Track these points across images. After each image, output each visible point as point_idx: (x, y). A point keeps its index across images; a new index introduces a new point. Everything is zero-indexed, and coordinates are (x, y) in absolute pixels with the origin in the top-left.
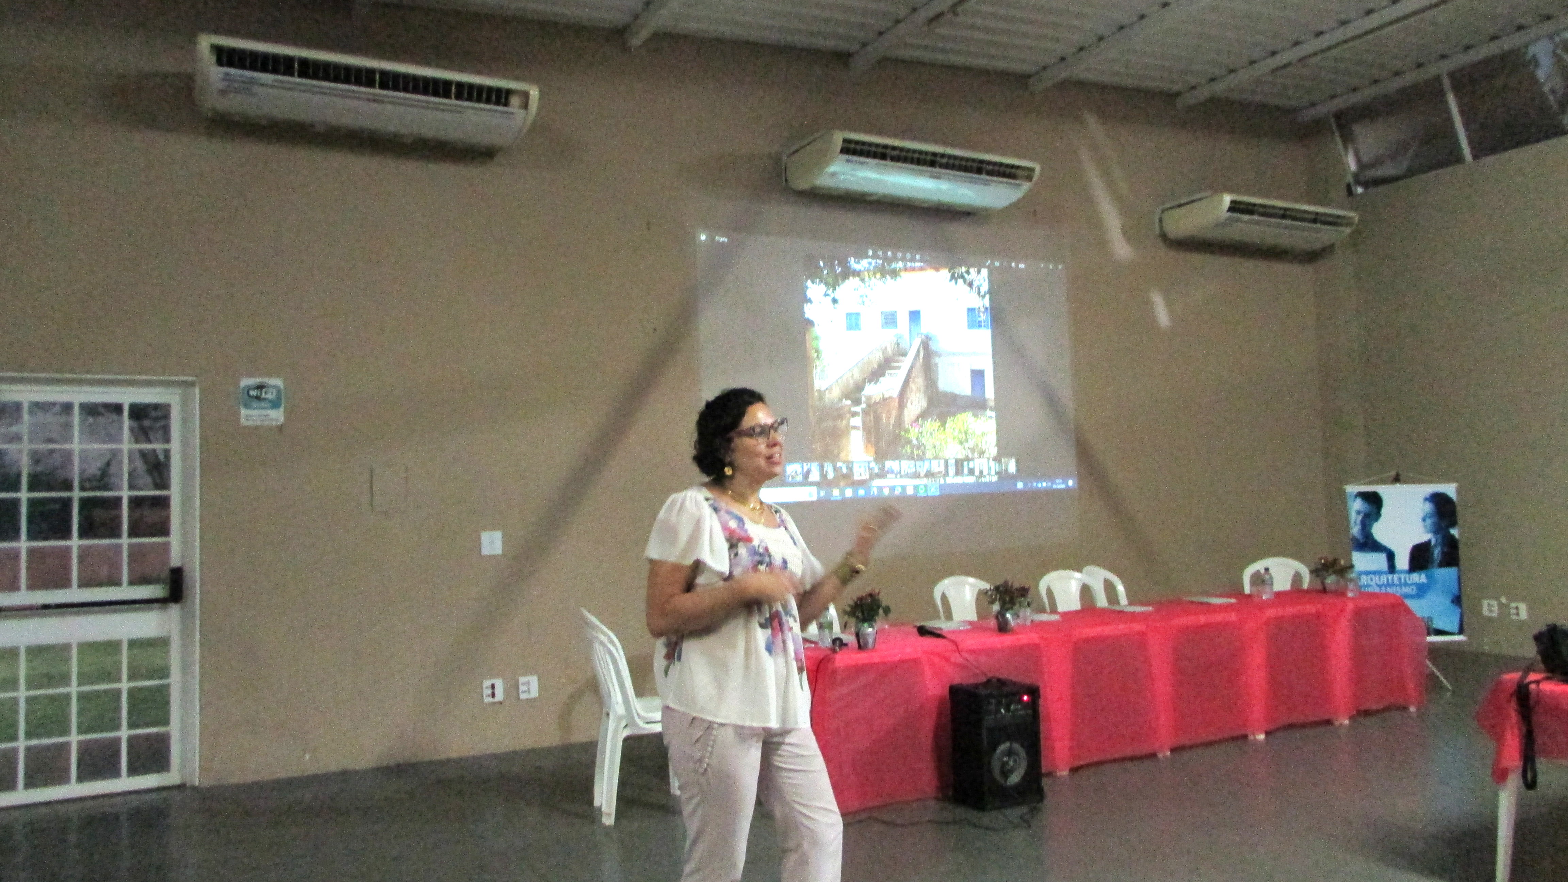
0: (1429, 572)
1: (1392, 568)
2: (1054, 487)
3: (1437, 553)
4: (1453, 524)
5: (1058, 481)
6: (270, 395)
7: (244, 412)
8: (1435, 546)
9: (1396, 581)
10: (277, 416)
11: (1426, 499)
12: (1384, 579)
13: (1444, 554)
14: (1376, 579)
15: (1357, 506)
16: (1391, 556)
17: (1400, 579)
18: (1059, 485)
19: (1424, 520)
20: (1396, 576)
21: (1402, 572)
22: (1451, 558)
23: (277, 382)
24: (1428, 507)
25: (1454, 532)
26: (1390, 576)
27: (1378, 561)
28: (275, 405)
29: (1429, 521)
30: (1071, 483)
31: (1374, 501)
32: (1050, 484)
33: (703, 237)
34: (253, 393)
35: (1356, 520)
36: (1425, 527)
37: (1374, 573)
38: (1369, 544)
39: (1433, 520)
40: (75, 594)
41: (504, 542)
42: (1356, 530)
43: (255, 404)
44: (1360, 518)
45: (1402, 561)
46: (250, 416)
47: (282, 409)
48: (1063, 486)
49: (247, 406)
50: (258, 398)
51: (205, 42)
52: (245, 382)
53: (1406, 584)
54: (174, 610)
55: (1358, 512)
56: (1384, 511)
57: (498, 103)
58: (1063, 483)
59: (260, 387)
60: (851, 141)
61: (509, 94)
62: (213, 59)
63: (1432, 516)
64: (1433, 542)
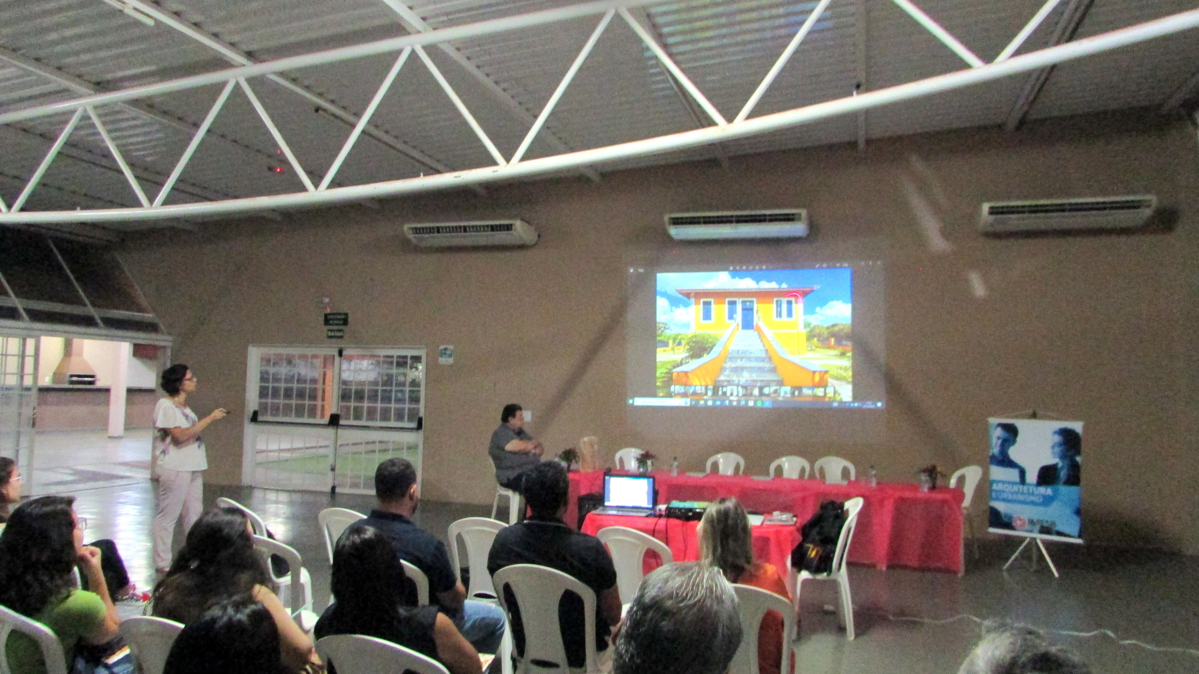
0: (1056, 487)
1: (1023, 481)
2: (865, 406)
3: (1063, 474)
4: (1078, 453)
5: (867, 403)
6: (448, 352)
7: (440, 359)
8: (1062, 468)
9: (1025, 491)
10: (451, 361)
11: (1055, 433)
12: (1015, 488)
13: (1069, 476)
14: (1008, 488)
15: (997, 433)
16: (1022, 473)
17: (1028, 490)
18: (869, 405)
19: (1053, 447)
20: (1025, 488)
21: (1030, 485)
22: (1074, 479)
23: (451, 347)
24: (1057, 438)
25: (1078, 459)
26: (1021, 487)
27: (1013, 474)
28: (450, 356)
29: (1057, 450)
30: (879, 404)
31: (1011, 432)
33: (632, 271)
34: (443, 352)
35: (996, 444)
36: (1053, 453)
37: (1009, 483)
38: (1005, 461)
39: (1060, 449)
40: (393, 424)
41: (532, 416)
42: (996, 450)
43: (444, 356)
44: (1000, 442)
45: (1032, 477)
46: (442, 360)
47: (452, 358)
48: (872, 406)
49: (441, 356)
50: (445, 353)
51: (406, 227)
52: (442, 347)
53: (1033, 494)
54: (421, 433)
55: (999, 438)
56: (1019, 439)
57: (506, 230)
58: (873, 404)
59: (446, 349)
60: (674, 219)
61: (511, 225)
62: (411, 232)
63: (1060, 445)
64: (1060, 465)
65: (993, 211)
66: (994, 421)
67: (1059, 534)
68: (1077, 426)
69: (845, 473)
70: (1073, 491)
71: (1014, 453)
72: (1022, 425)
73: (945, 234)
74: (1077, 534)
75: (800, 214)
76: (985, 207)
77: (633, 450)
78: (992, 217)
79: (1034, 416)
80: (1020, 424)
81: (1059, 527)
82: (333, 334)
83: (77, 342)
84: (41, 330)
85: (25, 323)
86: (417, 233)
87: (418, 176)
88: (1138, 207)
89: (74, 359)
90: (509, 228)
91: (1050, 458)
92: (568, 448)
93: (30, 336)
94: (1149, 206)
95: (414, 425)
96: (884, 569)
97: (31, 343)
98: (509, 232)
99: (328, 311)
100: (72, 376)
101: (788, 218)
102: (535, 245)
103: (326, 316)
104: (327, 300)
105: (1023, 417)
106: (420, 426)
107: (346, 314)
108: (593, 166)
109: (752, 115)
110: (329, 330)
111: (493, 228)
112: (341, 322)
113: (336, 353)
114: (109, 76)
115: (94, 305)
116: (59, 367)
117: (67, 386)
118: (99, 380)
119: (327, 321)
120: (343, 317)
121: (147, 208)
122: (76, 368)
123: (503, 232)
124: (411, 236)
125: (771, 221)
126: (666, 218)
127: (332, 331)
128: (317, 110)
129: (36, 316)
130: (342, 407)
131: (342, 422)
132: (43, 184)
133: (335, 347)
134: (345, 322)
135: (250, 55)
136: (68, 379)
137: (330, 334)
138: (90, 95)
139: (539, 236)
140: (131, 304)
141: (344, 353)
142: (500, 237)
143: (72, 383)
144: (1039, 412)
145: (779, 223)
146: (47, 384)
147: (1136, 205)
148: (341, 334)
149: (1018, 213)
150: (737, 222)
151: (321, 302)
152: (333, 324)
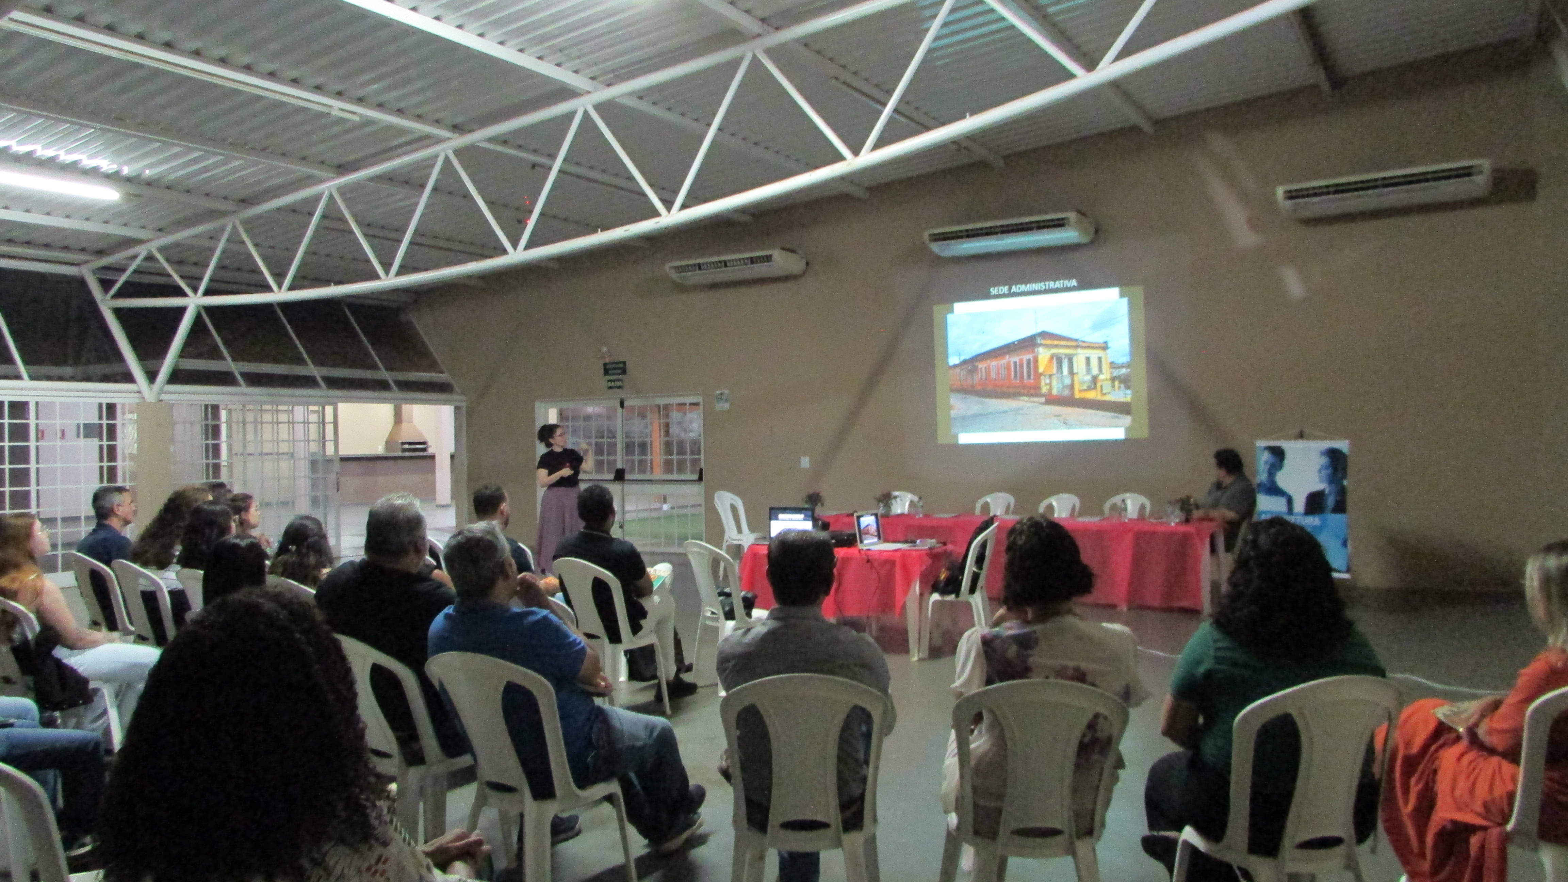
0: (1324, 516)
1: (1291, 507)
3: (1331, 501)
4: (1344, 476)
6: (724, 397)
7: (717, 405)
8: (1330, 494)
10: (727, 406)
11: (1322, 454)
13: (1336, 502)
15: (1266, 457)
16: (1290, 501)
19: (1320, 471)
21: (1298, 514)
22: (1340, 507)
23: (727, 392)
24: (1324, 460)
25: (1345, 482)
28: (726, 400)
29: (1324, 473)
31: (1278, 454)
34: (720, 397)
35: (1264, 469)
36: (1320, 477)
38: (1274, 490)
39: (1327, 472)
40: (675, 476)
41: (810, 461)
42: (1264, 477)
43: (721, 401)
44: (1267, 467)
46: (719, 406)
47: (728, 403)
49: (718, 402)
50: (721, 399)
51: (668, 266)
52: (718, 392)
54: (702, 485)
55: (1266, 463)
56: (1287, 462)
57: (768, 261)
59: (722, 394)
60: (935, 235)
61: (771, 256)
62: (673, 271)
63: (1327, 467)
64: (1327, 491)
65: (1291, 195)
66: (1261, 443)
68: (1343, 445)
71: (1282, 479)
72: (1290, 447)
73: (1253, 224)
74: (1344, 568)
75: (1068, 219)
76: (1280, 191)
78: (1287, 203)
79: (1301, 436)
80: (1287, 445)
82: (613, 384)
83: (405, 407)
84: (337, 397)
85: (323, 391)
86: (680, 272)
87: (596, 232)
88: (1469, 175)
89: (404, 425)
90: (768, 258)
91: (1317, 484)
93: (329, 404)
94: (1481, 172)
95: (695, 477)
97: (329, 410)
98: (769, 263)
99: (607, 361)
100: (403, 443)
101: (1059, 224)
102: (804, 273)
103: (605, 365)
104: (604, 349)
105: (1288, 438)
106: (700, 479)
107: (624, 363)
108: (743, 210)
109: (877, 146)
110: (608, 381)
111: (753, 260)
112: (619, 371)
113: (618, 405)
114: (352, 157)
115: (388, 369)
116: (391, 434)
117: (400, 454)
118: (431, 446)
119: (606, 372)
120: (622, 365)
121: (385, 280)
122: (407, 434)
123: (762, 264)
124: (674, 276)
125: (1039, 228)
126: (926, 235)
127: (611, 381)
128: (534, 166)
129: (333, 383)
130: (627, 460)
131: (628, 476)
133: (615, 399)
134: (624, 372)
135: (457, 128)
136: (400, 446)
137: (610, 384)
138: (332, 179)
139: (807, 264)
141: (626, 403)
142: (762, 270)
143: (405, 450)
144: (1307, 431)
145: (1045, 230)
146: (380, 453)
147: (1466, 173)
148: (618, 384)
149: (1321, 194)
150: (1003, 232)
151: (600, 350)
152: (613, 374)
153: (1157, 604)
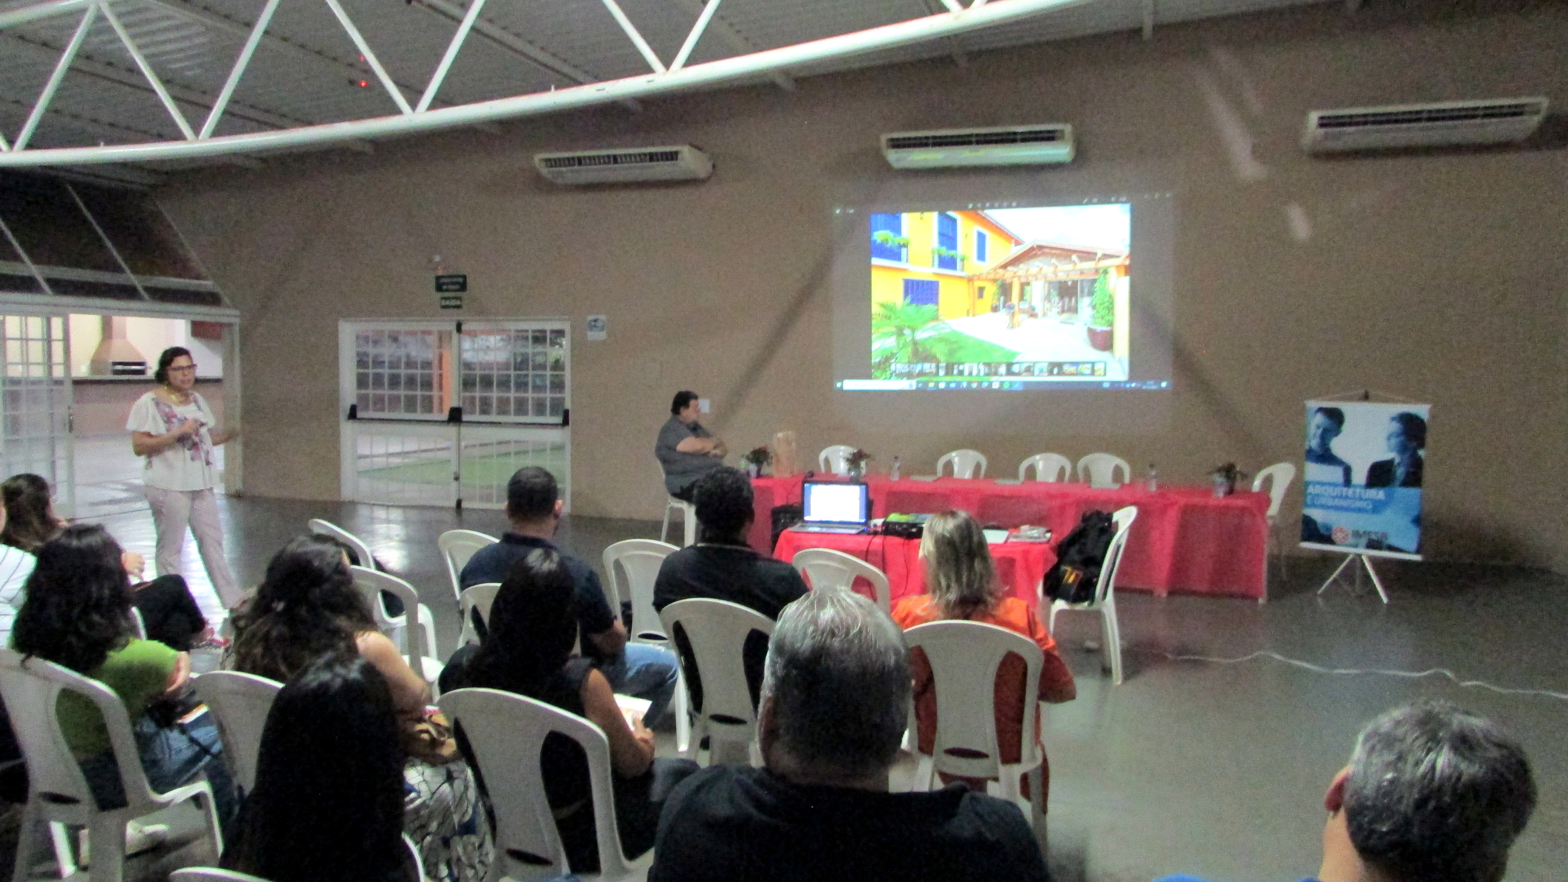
0: (1390, 489)
1: (1348, 482)
2: (1144, 387)
3: (1400, 472)
4: (1422, 445)
5: (1148, 382)
6: (599, 324)
7: (589, 333)
8: (1399, 464)
10: (601, 335)
11: (1393, 419)
13: (1408, 474)
14: (1330, 490)
15: (1317, 421)
16: (1348, 472)
17: (1354, 493)
18: (1151, 386)
19: (1389, 438)
20: (1350, 491)
22: (1414, 478)
23: (603, 317)
24: (1396, 427)
25: (1421, 453)
26: (1345, 489)
27: (1335, 474)
28: (602, 329)
29: (1394, 441)
30: (1164, 384)
31: (1335, 418)
32: (1139, 385)
33: (838, 211)
34: (593, 324)
35: (1315, 434)
36: (1389, 445)
37: (1330, 484)
38: (1325, 457)
39: (1398, 440)
40: (530, 418)
42: (1314, 443)
43: (594, 329)
44: (1320, 431)
45: (1360, 476)
46: (592, 335)
47: (605, 332)
48: (1154, 387)
49: (591, 330)
50: (595, 326)
51: (538, 158)
52: (591, 318)
53: (1361, 499)
54: (567, 430)
55: (1318, 427)
56: (1346, 427)
57: (672, 159)
58: (1155, 384)
59: (595, 321)
60: (893, 140)
61: (676, 153)
62: (543, 164)
63: (1398, 435)
64: (1397, 461)
65: (1324, 123)
66: (1313, 404)
67: (1391, 548)
68: (1422, 410)
69: (1118, 473)
70: (1413, 493)
71: (1337, 446)
72: (1350, 409)
73: (1258, 153)
74: (1415, 549)
75: (1062, 132)
76: (1314, 117)
77: (842, 448)
78: (1322, 131)
79: (1366, 397)
80: (1348, 408)
81: (1393, 541)
82: (448, 303)
83: (117, 320)
84: (68, 306)
85: (48, 297)
86: (552, 166)
87: (549, 89)
88: (1521, 114)
89: (116, 343)
90: (672, 156)
92: (757, 447)
93: (57, 315)
94: (1537, 112)
95: (559, 420)
96: (1164, 595)
97: (57, 323)
98: (673, 162)
99: (440, 273)
100: (114, 364)
101: (1049, 137)
102: (709, 178)
103: (438, 278)
104: (437, 258)
105: (1350, 399)
106: (566, 422)
107: (464, 277)
110: (442, 299)
111: (652, 157)
112: (457, 287)
113: (453, 327)
115: (135, 271)
116: (98, 353)
117: (110, 377)
119: (439, 288)
120: (461, 280)
121: (194, 142)
122: (118, 353)
123: (663, 163)
124: (545, 171)
125: (1024, 140)
126: (884, 138)
127: (446, 299)
128: (409, 0)
129: (61, 287)
130: (465, 398)
131: (465, 418)
132: (53, 110)
133: (452, 321)
134: (463, 287)
136: (110, 368)
137: (444, 303)
139: (714, 166)
140: (183, 268)
141: (464, 327)
142: (662, 170)
143: (116, 372)
144: (1372, 392)
145: (1035, 143)
146: (84, 375)
147: (1516, 112)
148: (458, 303)
149: (1357, 124)
150: (978, 143)
151: (430, 261)
152: (447, 290)
153: (1204, 587)
